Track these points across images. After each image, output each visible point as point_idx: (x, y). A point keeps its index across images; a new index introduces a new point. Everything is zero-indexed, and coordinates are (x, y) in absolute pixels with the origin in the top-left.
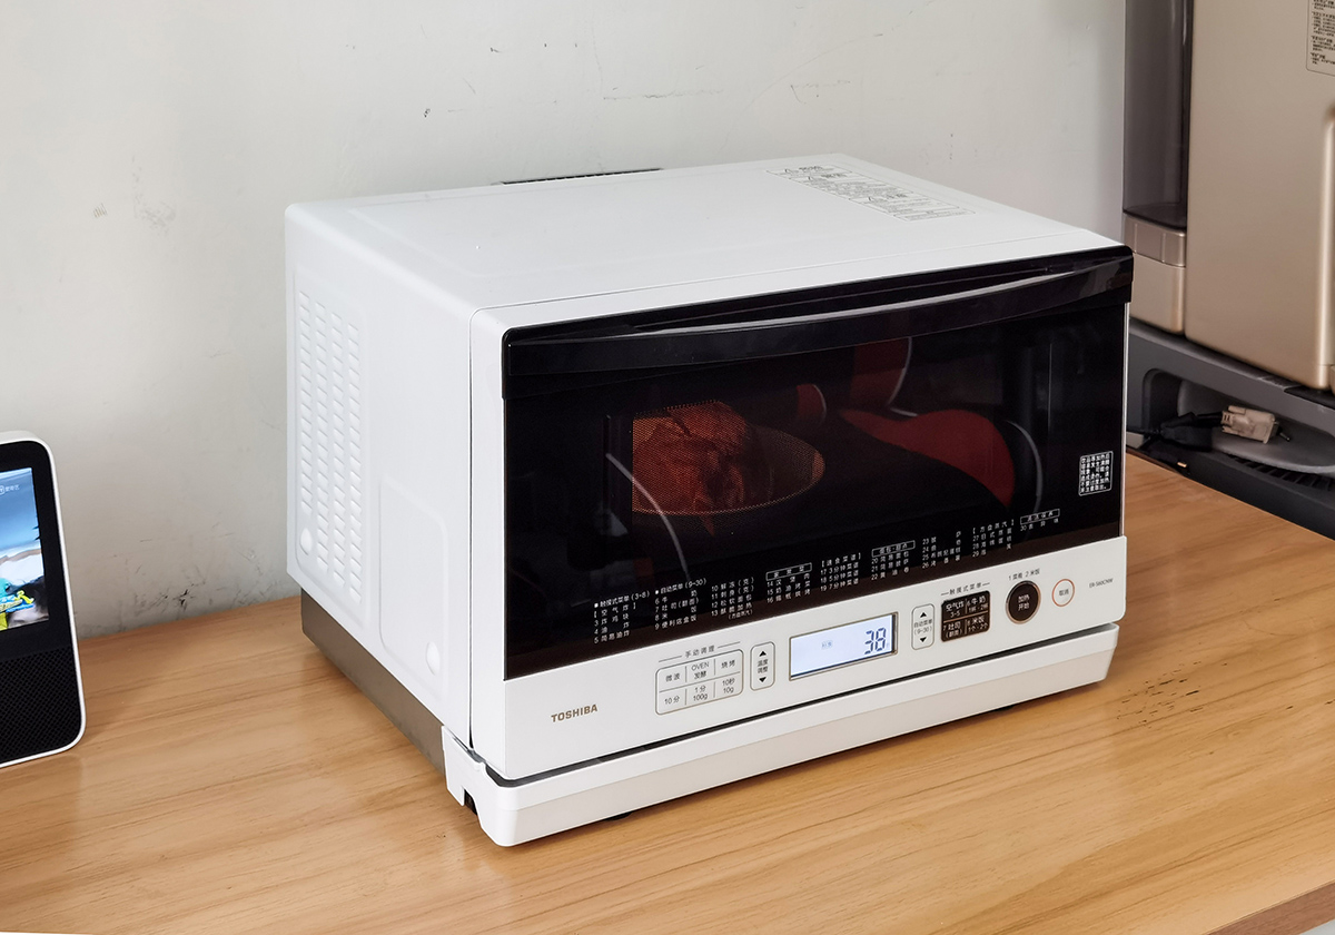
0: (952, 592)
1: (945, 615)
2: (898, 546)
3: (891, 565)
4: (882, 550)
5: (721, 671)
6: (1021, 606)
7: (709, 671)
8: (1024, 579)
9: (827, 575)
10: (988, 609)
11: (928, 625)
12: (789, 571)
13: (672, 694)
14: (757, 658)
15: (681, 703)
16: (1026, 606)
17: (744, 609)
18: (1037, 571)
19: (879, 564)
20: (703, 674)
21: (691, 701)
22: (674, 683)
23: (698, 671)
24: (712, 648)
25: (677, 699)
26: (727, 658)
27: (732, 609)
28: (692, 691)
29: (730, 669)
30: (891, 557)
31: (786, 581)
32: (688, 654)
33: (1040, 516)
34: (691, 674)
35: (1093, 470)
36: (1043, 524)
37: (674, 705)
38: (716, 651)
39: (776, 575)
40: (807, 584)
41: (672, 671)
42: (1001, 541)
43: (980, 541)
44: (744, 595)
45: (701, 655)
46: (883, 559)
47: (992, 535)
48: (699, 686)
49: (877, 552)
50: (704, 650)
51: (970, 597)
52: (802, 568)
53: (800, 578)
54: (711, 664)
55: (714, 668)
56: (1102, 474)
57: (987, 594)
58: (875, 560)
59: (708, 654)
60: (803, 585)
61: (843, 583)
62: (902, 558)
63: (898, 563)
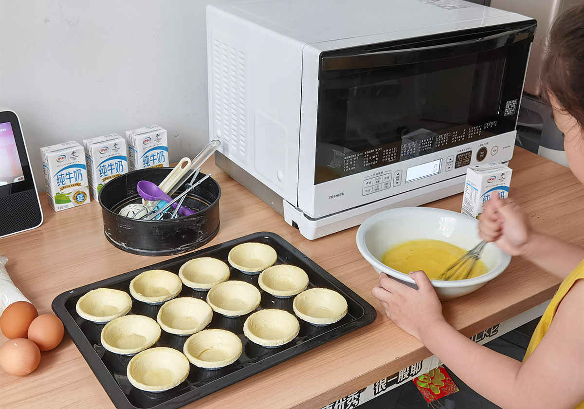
0: (460, 151)
1: (457, 159)
2: (445, 135)
3: (442, 142)
4: (440, 136)
5: (384, 181)
6: (481, 156)
7: (380, 180)
8: (483, 146)
9: (421, 146)
10: (471, 157)
11: (452, 163)
12: (409, 145)
13: (368, 189)
14: (396, 175)
15: (370, 192)
16: (483, 156)
17: (393, 158)
18: (488, 143)
19: (438, 142)
20: (379, 181)
21: (374, 191)
22: (369, 185)
23: (377, 180)
24: (382, 172)
25: (369, 190)
26: (387, 176)
27: (389, 159)
28: (374, 188)
29: (387, 180)
30: (442, 139)
31: (408, 148)
32: (374, 175)
34: (375, 181)
37: (368, 193)
38: (383, 173)
39: (405, 146)
40: (415, 149)
41: (368, 181)
42: (477, 133)
43: (471, 133)
44: (394, 154)
45: (378, 175)
46: (440, 140)
47: (475, 130)
48: (377, 186)
49: (438, 137)
50: (379, 173)
51: (465, 153)
54: (381, 178)
55: (382, 179)
57: (471, 152)
59: (381, 174)
60: (413, 149)
61: (426, 149)
62: (446, 139)
63: (444, 141)
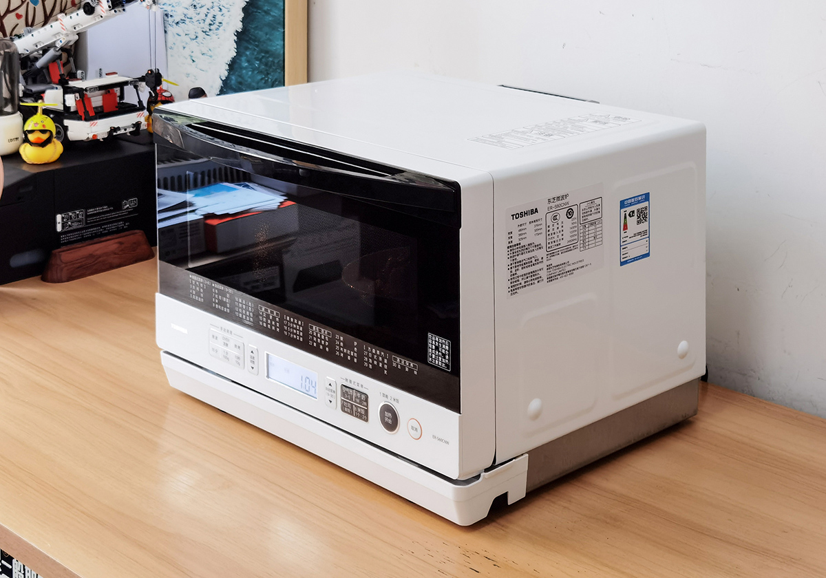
0: (347, 380)
1: (343, 394)
2: (323, 330)
3: (319, 340)
4: (314, 327)
5: (234, 349)
6: (386, 419)
7: (230, 345)
8: (389, 401)
9: (287, 325)
10: (367, 406)
11: (333, 394)
12: (269, 311)
13: (215, 347)
14: (250, 353)
15: (218, 355)
16: (390, 421)
17: (250, 321)
18: (398, 401)
19: (313, 336)
20: (228, 345)
22: (215, 341)
23: (226, 342)
24: (231, 332)
25: (217, 351)
26: (237, 343)
27: (244, 317)
28: (222, 351)
29: (238, 351)
30: (319, 335)
31: (267, 316)
32: (222, 328)
33: (405, 362)
34: (222, 341)
35: (437, 348)
36: (407, 370)
37: (216, 354)
39: (263, 309)
40: (278, 324)
41: (215, 334)
42: (380, 364)
43: (368, 357)
44: (250, 312)
45: (226, 333)
46: (315, 334)
47: (376, 357)
48: (225, 351)
49: (312, 327)
50: (228, 331)
51: (357, 391)
52: (275, 313)
53: (274, 318)
54: (231, 342)
55: (232, 345)
56: (444, 355)
57: (366, 396)
58: (310, 333)
59: (230, 335)
60: (276, 324)
61: (295, 336)
62: (325, 340)
63: (323, 342)
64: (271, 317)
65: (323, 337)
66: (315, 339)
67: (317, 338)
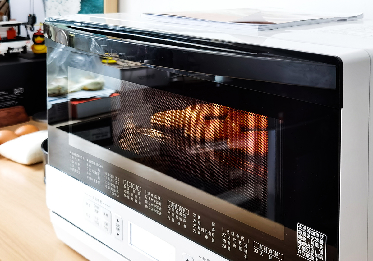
0: (204, 259)
4: (172, 204)
5: (103, 217)
9: (148, 200)
17: (116, 193)
19: (171, 211)
20: (97, 212)
23: (97, 209)
25: (90, 216)
26: (105, 211)
27: (112, 189)
28: (94, 217)
29: (106, 218)
30: (177, 212)
31: (131, 190)
32: (93, 198)
33: (268, 250)
35: (308, 241)
36: (270, 258)
38: (102, 205)
40: (140, 198)
41: (88, 202)
42: (240, 249)
43: (227, 239)
44: (116, 185)
45: (97, 202)
46: (173, 210)
48: (96, 216)
52: (137, 187)
53: (137, 192)
54: (100, 210)
56: (317, 249)
58: (169, 208)
59: (100, 203)
61: (155, 210)
62: (182, 217)
63: (181, 219)
64: (134, 191)
65: (181, 214)
66: (173, 215)
67: (175, 214)
